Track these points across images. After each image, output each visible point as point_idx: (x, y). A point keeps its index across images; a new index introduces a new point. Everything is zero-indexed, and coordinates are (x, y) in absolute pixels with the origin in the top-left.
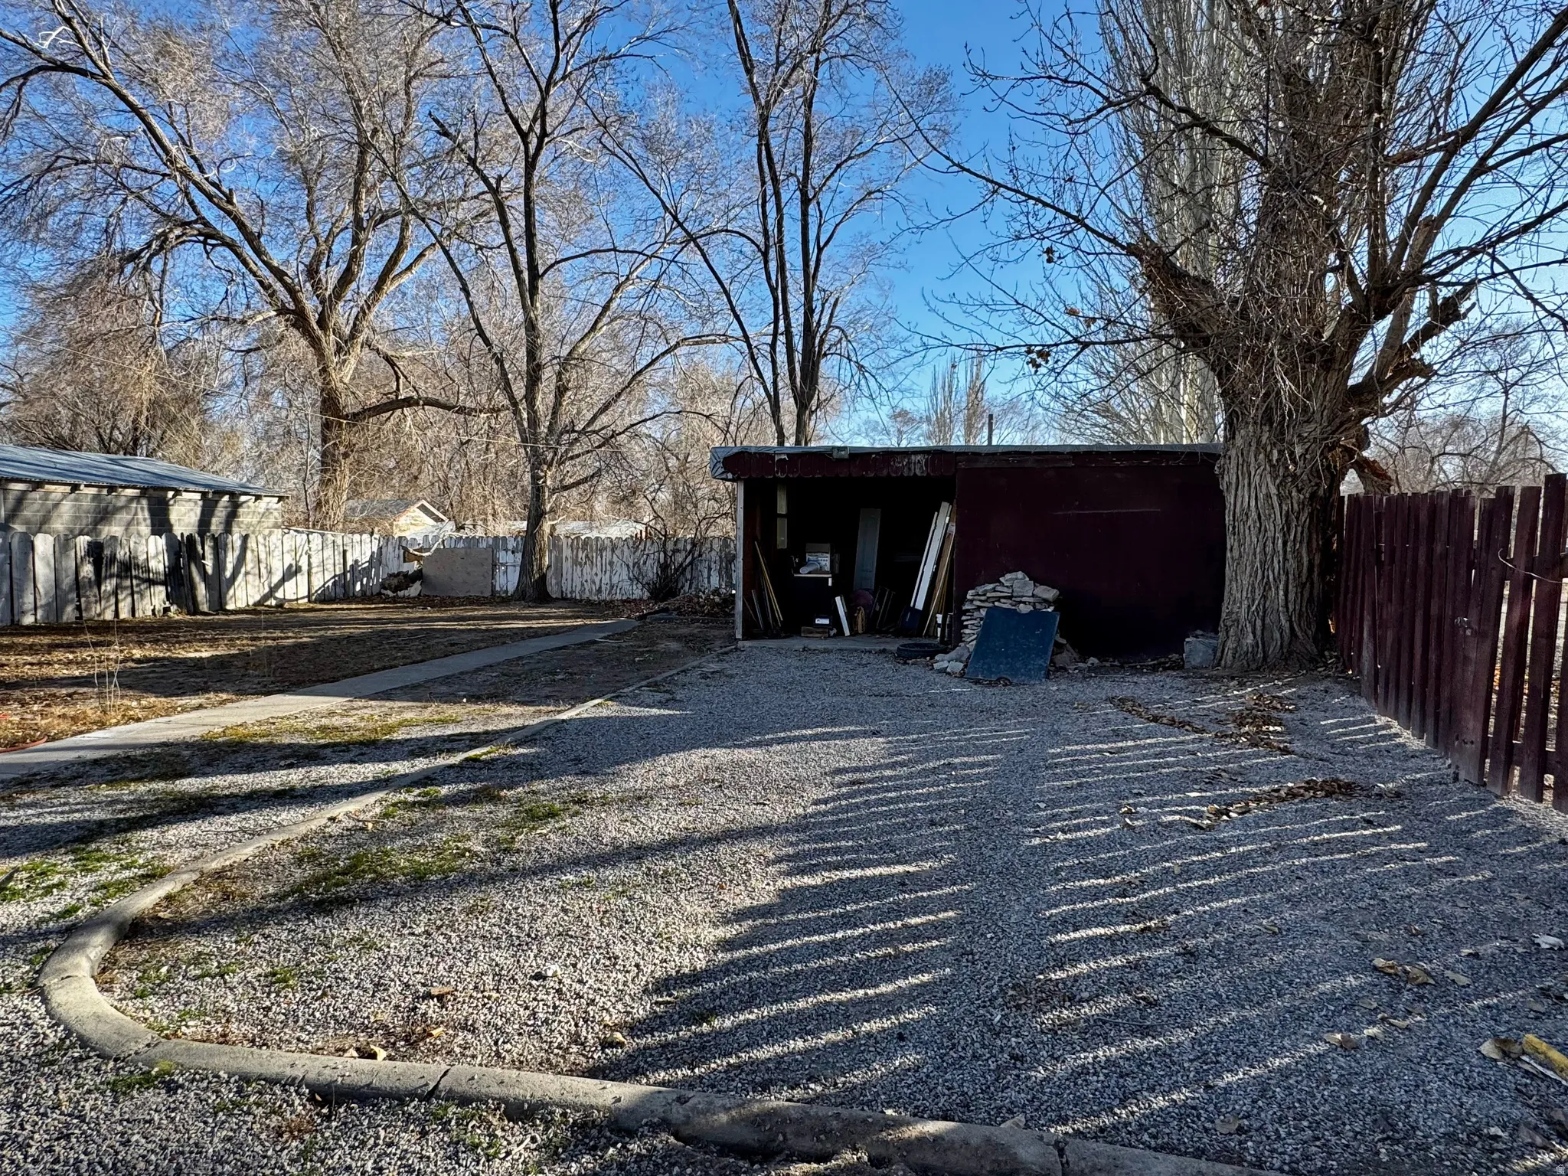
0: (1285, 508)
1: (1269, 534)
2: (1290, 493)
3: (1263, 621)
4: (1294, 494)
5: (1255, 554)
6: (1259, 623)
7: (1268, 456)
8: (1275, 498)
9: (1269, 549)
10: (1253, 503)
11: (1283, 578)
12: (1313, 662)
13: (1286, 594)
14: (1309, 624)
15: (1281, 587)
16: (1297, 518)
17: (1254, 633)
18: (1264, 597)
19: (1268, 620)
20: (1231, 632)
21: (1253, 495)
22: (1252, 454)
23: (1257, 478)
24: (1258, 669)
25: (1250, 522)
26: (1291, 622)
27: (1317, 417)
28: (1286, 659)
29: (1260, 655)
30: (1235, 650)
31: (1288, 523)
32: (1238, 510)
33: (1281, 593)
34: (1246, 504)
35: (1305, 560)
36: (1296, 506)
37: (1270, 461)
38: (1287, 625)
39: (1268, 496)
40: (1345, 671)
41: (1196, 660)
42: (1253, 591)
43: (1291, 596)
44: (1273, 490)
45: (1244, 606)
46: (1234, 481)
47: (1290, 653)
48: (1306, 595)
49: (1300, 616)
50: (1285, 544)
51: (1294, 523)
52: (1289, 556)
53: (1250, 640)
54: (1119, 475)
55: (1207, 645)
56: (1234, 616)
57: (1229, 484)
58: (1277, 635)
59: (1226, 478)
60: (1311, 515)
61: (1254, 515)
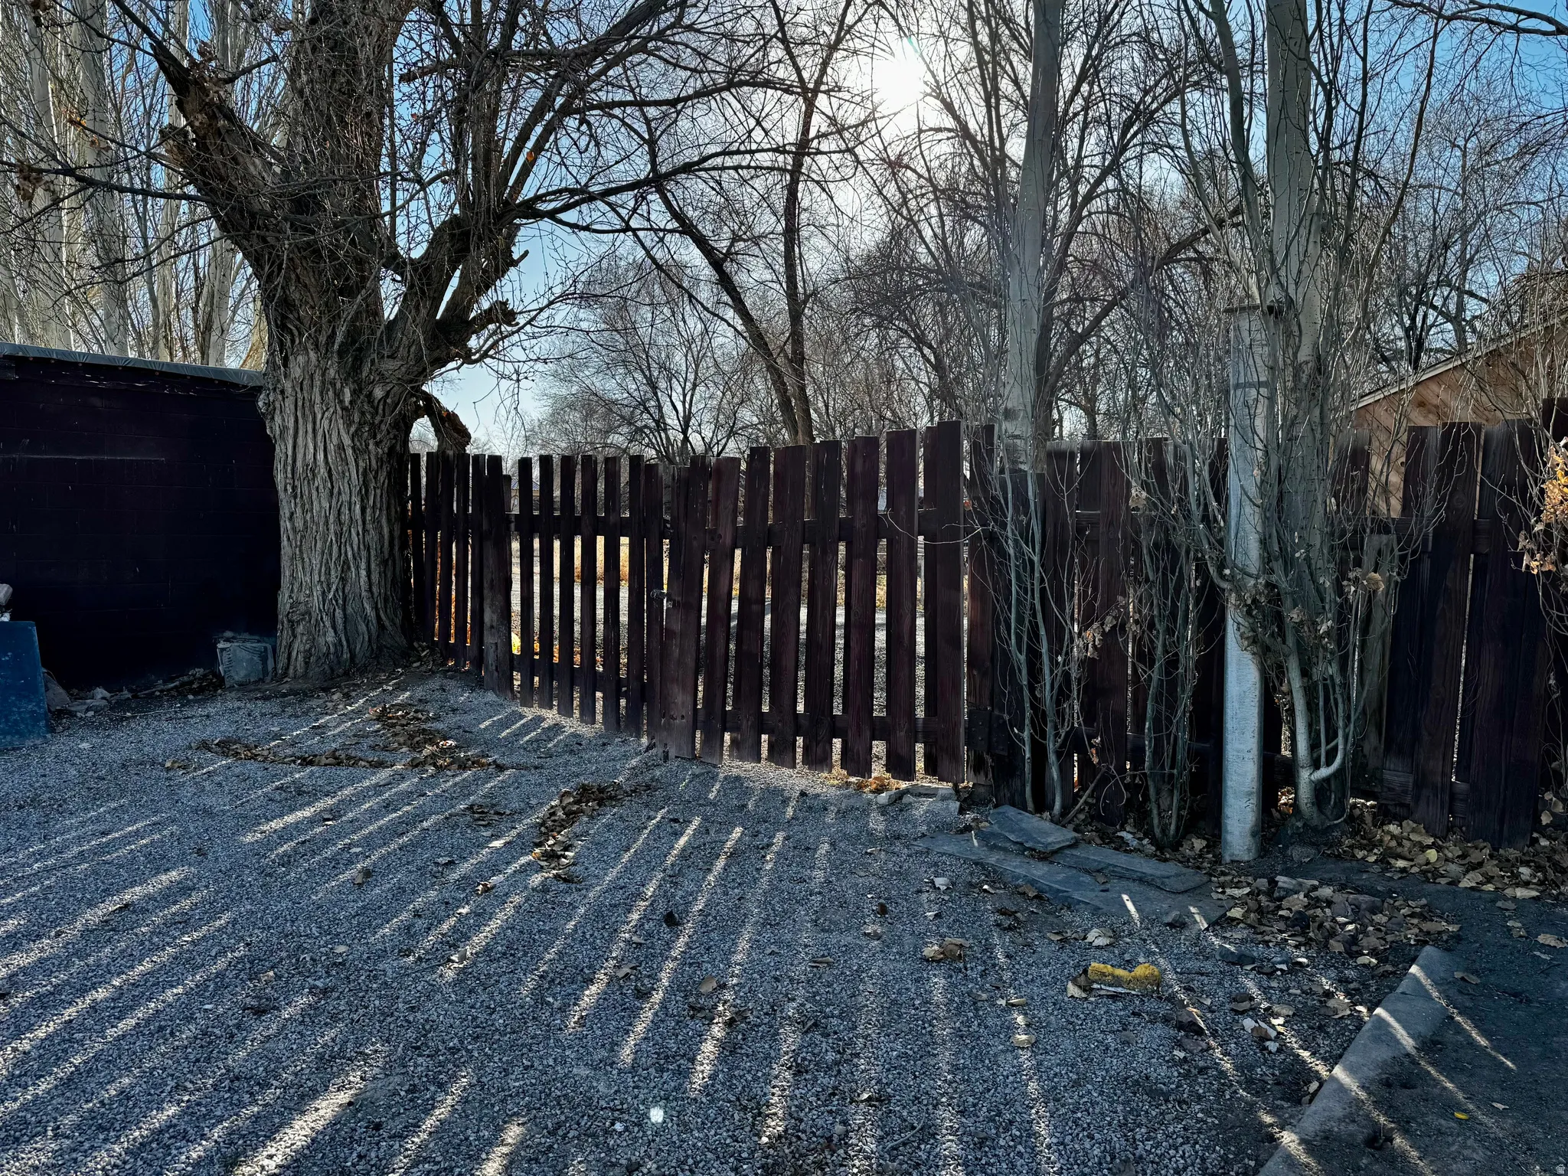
0: (362, 464)
1: (345, 498)
2: (367, 445)
3: (344, 610)
4: (371, 447)
5: (327, 523)
6: (339, 613)
7: (338, 395)
8: (349, 451)
9: (345, 518)
10: (321, 456)
11: (364, 553)
12: (406, 656)
13: (369, 576)
14: (395, 610)
15: (363, 565)
16: (375, 478)
17: (334, 627)
18: (343, 580)
19: (349, 610)
20: (300, 629)
21: (321, 445)
22: (316, 390)
23: (326, 423)
24: (346, 674)
25: (318, 482)
26: (377, 609)
27: (402, 352)
28: (377, 657)
29: (346, 656)
30: (308, 654)
31: (366, 484)
32: (299, 464)
33: (363, 573)
34: (310, 457)
35: (386, 531)
36: (374, 462)
37: (341, 402)
38: (373, 614)
39: (341, 447)
40: (444, 664)
41: (239, 674)
42: (328, 573)
43: (375, 577)
44: (347, 441)
45: (317, 592)
46: (291, 425)
47: (380, 648)
48: (389, 574)
49: (386, 600)
50: (363, 510)
51: (372, 485)
52: (369, 526)
53: (330, 637)
54: (97, 402)
55: (253, 651)
56: (302, 608)
57: (284, 429)
58: (362, 628)
59: (278, 419)
60: (389, 474)
61: (322, 471)
